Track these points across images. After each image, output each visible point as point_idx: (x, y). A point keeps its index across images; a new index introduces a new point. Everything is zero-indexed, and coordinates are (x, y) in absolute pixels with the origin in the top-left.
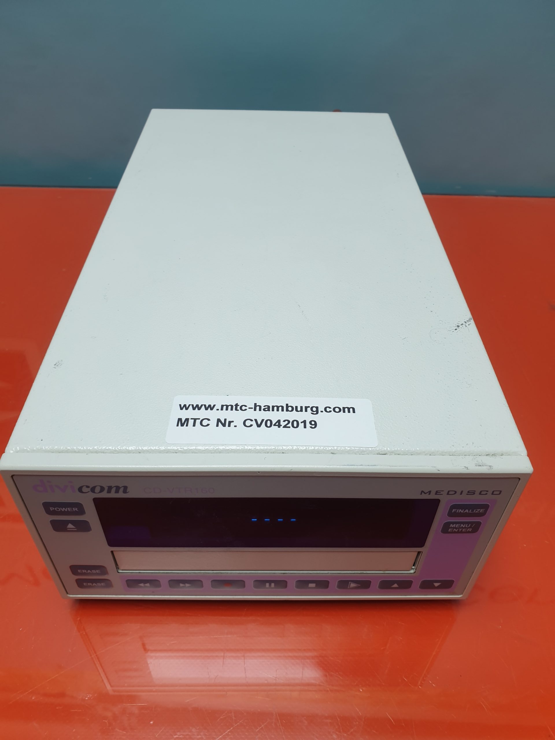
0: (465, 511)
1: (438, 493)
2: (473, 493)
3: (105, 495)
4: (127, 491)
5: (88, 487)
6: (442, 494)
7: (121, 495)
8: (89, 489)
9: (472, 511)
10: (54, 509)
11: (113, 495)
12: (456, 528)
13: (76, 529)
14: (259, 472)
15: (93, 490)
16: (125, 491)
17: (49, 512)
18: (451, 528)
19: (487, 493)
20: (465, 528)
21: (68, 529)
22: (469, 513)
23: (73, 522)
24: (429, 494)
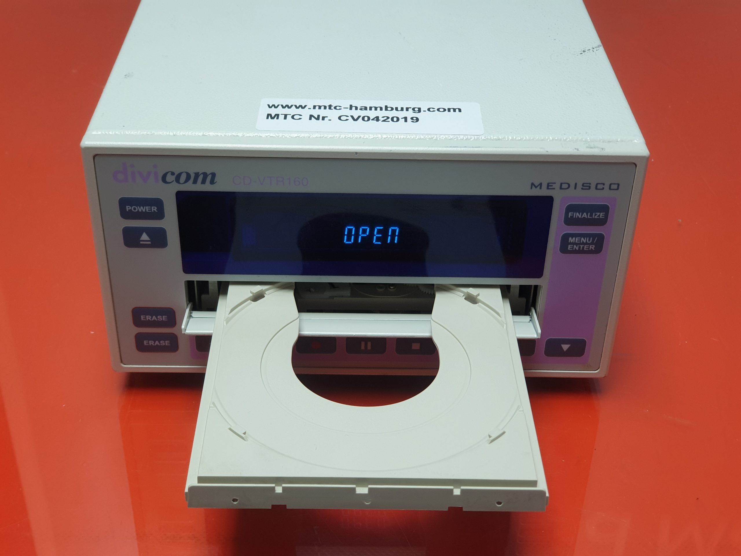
0: (583, 216)
1: (550, 187)
2: (588, 188)
3: (190, 187)
4: (215, 182)
5: (173, 174)
6: (554, 189)
7: (208, 187)
8: (173, 178)
9: (591, 215)
10: (130, 208)
11: (199, 187)
12: (577, 244)
13: (149, 243)
14: (356, 153)
15: (178, 180)
16: (212, 182)
17: (125, 215)
18: (571, 243)
19: (604, 186)
20: (586, 243)
21: (141, 243)
22: (588, 219)
23: (149, 231)
24: (541, 188)
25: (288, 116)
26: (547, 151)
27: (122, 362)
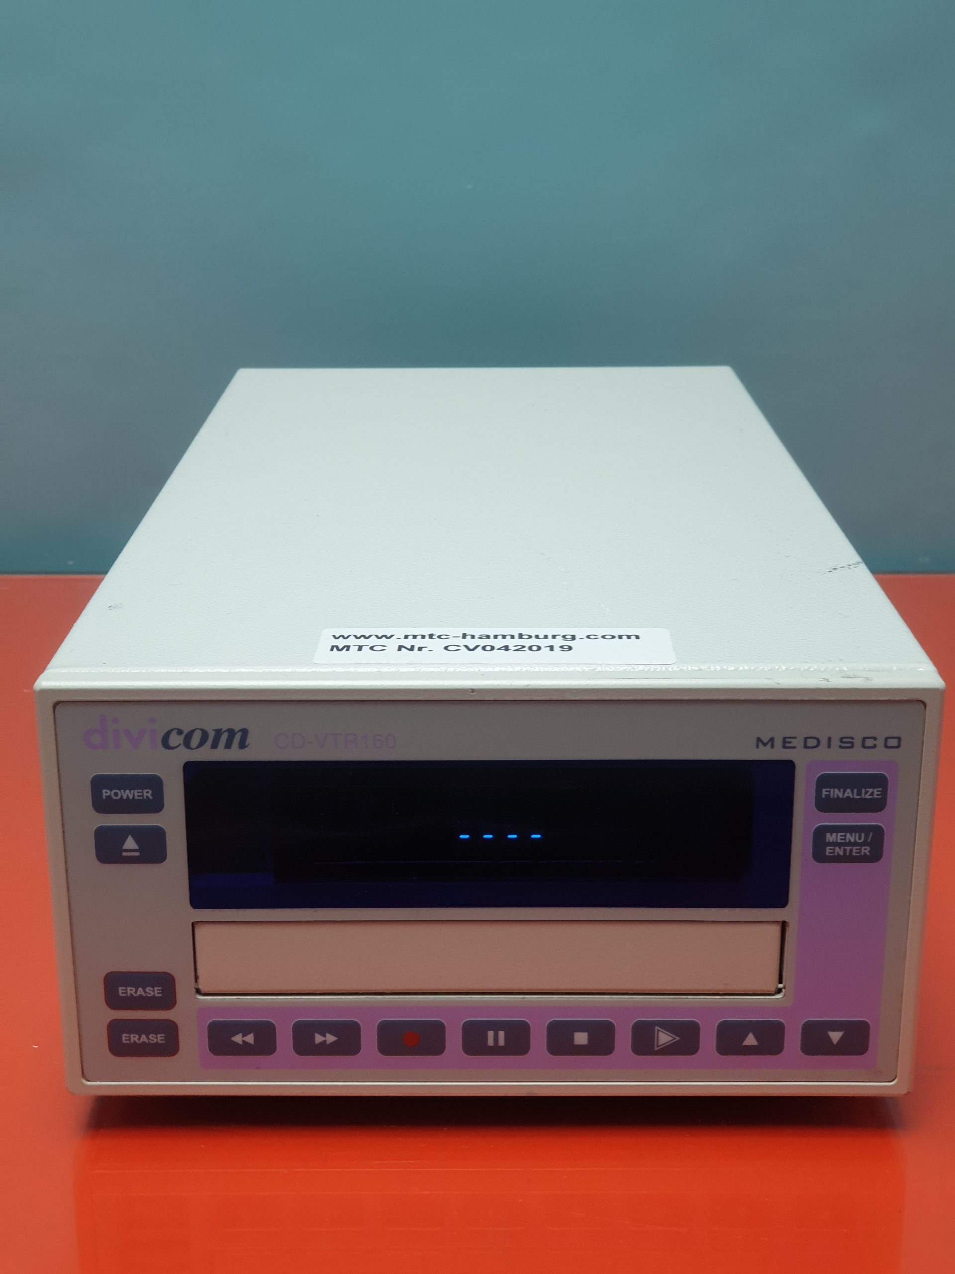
0: (846, 795)
1: (787, 745)
2: (849, 745)
3: (206, 754)
4: (246, 744)
5: (180, 732)
6: (794, 747)
7: (234, 754)
8: (180, 739)
9: (859, 794)
10: (108, 794)
11: (221, 754)
12: (839, 845)
13: (137, 854)
14: (473, 690)
15: (187, 743)
16: (242, 745)
17: (102, 806)
18: (830, 844)
19: (875, 742)
20: (855, 844)
21: (124, 854)
22: (854, 799)
23: (138, 833)
24: (772, 747)
25: (364, 647)
26: (778, 683)
27: (83, 1075)
